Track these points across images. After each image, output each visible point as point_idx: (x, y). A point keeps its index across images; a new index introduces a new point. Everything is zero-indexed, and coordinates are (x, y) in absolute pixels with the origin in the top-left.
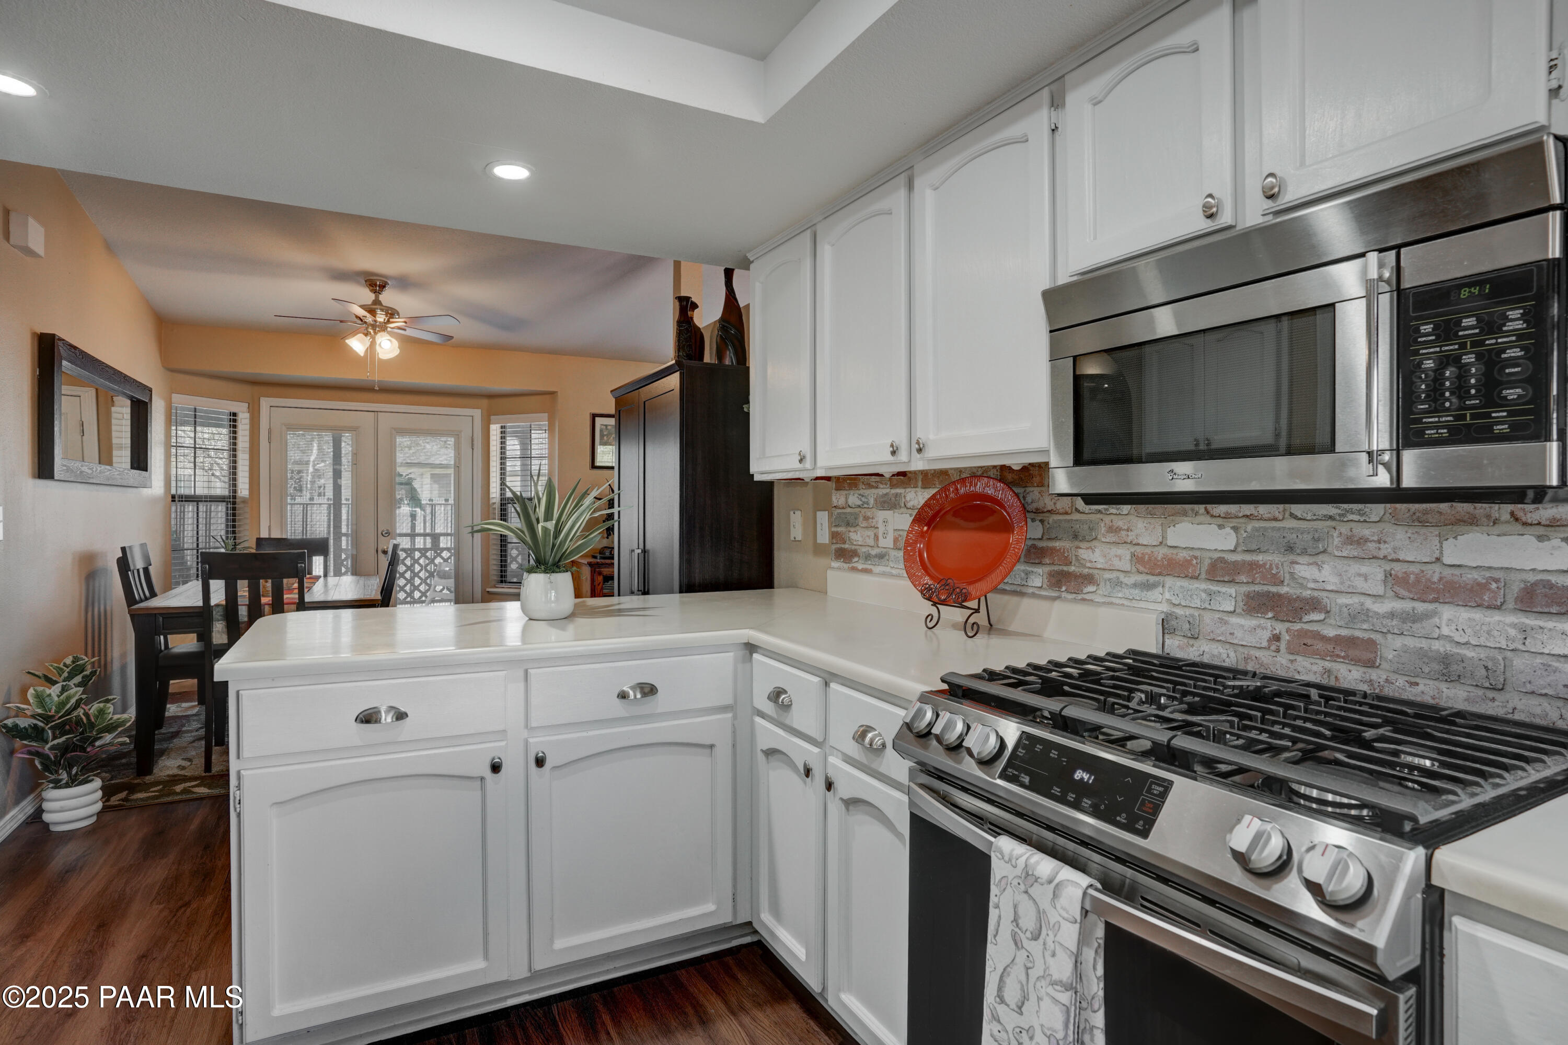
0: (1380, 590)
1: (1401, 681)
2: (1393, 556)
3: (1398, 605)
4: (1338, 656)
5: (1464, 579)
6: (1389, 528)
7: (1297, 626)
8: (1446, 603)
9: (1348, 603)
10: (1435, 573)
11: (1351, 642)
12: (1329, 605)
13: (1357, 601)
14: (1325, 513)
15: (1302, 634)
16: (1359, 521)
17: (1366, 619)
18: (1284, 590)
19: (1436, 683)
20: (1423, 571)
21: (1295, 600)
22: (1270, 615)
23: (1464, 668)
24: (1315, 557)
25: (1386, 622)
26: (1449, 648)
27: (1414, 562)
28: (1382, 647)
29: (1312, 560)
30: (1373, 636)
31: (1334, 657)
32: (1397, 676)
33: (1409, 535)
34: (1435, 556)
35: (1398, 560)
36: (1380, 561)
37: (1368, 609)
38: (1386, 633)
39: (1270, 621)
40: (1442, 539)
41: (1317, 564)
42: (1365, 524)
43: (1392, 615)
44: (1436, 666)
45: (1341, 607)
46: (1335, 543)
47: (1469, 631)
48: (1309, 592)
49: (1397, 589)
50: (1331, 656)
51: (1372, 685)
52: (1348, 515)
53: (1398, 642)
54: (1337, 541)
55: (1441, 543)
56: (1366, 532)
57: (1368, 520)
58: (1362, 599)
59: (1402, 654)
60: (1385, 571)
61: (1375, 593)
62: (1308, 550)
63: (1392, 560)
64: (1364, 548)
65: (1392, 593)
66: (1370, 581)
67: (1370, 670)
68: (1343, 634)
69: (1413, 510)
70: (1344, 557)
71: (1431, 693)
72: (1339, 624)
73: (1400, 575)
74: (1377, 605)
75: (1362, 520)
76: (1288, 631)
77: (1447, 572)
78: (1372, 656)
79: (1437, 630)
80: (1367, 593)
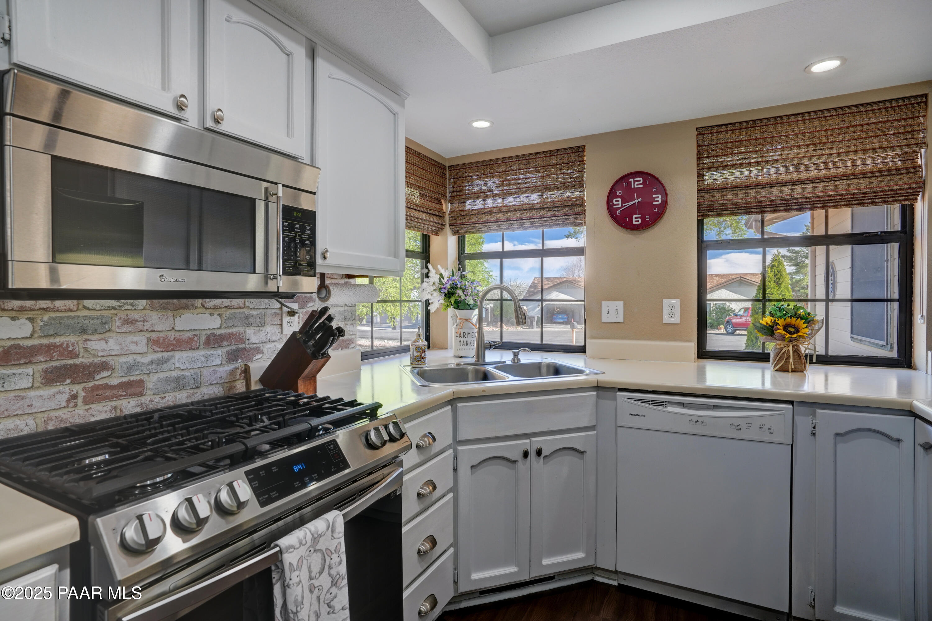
0: (144, 349)
1: (157, 398)
2: (151, 329)
3: (155, 356)
4: (121, 396)
5: (184, 337)
6: (148, 313)
7: (91, 384)
8: (177, 350)
9: (126, 361)
10: (172, 336)
11: (129, 384)
12: (114, 365)
13: (132, 358)
14: (110, 305)
15: (96, 388)
16: (131, 310)
17: (137, 368)
18: (78, 361)
19: (174, 393)
20: (166, 336)
21: (89, 366)
22: (68, 381)
23: (185, 382)
24: (104, 335)
25: (150, 367)
26: (179, 373)
27: (162, 331)
28: (147, 382)
29: (101, 336)
30: (142, 377)
31: (119, 397)
32: (155, 396)
33: (159, 316)
34: (172, 327)
35: (154, 331)
36: (144, 332)
37: (138, 362)
38: (149, 374)
39: (68, 386)
40: (174, 317)
41: (105, 339)
42: (135, 311)
43: (152, 363)
44: (173, 385)
45: (122, 364)
46: (117, 324)
47: (187, 363)
48: (99, 359)
49: (154, 347)
50: (117, 397)
51: (142, 406)
52: (125, 306)
53: (155, 377)
54: (118, 323)
55: (174, 320)
56: (136, 316)
57: (137, 309)
58: (135, 356)
59: (158, 383)
60: (147, 338)
61: (142, 352)
62: (98, 330)
63: (151, 331)
64: (135, 326)
65: (152, 350)
66: (139, 345)
67: (141, 398)
68: (123, 381)
69: (161, 303)
70: (123, 332)
71: (172, 400)
72: (121, 375)
73: (155, 339)
74: (143, 358)
75: (133, 309)
76: (84, 389)
77: (177, 335)
78: (141, 389)
79: (173, 365)
80: (138, 352)
